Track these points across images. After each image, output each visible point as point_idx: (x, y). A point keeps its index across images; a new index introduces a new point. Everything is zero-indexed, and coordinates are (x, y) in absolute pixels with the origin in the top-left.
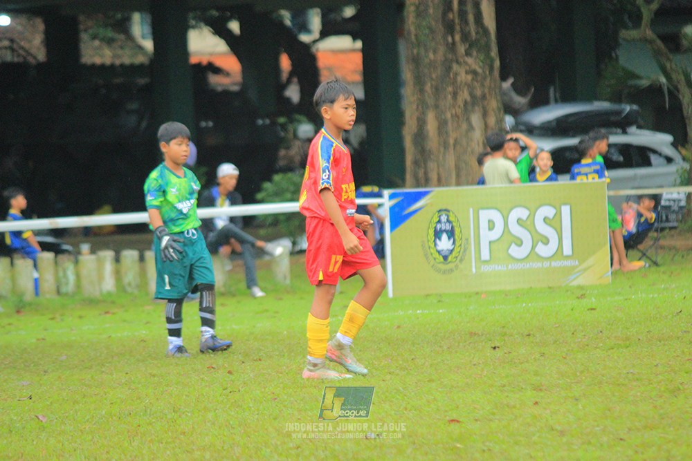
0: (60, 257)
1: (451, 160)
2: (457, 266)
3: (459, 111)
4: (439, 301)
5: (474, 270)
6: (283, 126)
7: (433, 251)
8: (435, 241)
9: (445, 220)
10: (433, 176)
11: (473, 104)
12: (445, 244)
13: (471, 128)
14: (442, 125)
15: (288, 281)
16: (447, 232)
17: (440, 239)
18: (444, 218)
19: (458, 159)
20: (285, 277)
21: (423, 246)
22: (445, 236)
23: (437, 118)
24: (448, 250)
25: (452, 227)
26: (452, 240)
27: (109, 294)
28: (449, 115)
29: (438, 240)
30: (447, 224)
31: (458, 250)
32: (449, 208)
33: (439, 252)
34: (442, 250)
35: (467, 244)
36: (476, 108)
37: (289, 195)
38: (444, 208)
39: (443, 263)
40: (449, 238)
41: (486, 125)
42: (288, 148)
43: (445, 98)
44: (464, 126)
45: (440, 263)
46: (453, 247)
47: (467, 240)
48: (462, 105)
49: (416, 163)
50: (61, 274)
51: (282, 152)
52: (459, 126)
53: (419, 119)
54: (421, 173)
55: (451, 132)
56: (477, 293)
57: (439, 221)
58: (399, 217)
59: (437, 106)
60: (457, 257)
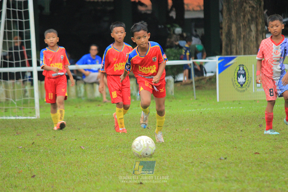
0: (78, 82)
1: (242, 44)
2: (246, 89)
3: (246, 24)
4: (239, 104)
5: (254, 90)
6: (169, 29)
7: (236, 82)
8: (237, 78)
9: (242, 69)
10: (234, 51)
11: (252, 20)
12: (241, 79)
13: (251, 30)
14: (238, 29)
15: (173, 94)
16: (242, 74)
17: (239, 77)
18: (241, 68)
19: (245, 44)
20: (172, 92)
21: (232, 80)
22: (241, 76)
23: (236, 26)
24: (243, 82)
25: (245, 72)
26: (245, 78)
27: (98, 98)
28: (241, 25)
29: (238, 78)
30: (243, 71)
31: (247, 82)
32: (244, 64)
33: (239, 83)
34: (240, 82)
35: (251, 79)
36: (253, 22)
37: (172, 58)
38: (241, 64)
39: (241, 88)
40: (243, 77)
41: (257, 30)
42: (170, 38)
43: (240, 18)
44: (248, 30)
45: (239, 87)
46: (245, 81)
47: (251, 78)
48: (247, 21)
49: (227, 45)
50: (78, 88)
51: (168, 40)
52: (246, 30)
53: (228, 26)
54: (229, 49)
55: (242, 33)
56: (255, 101)
57: (240, 70)
58: (222, 67)
59: (236, 21)
60: (246, 85)
